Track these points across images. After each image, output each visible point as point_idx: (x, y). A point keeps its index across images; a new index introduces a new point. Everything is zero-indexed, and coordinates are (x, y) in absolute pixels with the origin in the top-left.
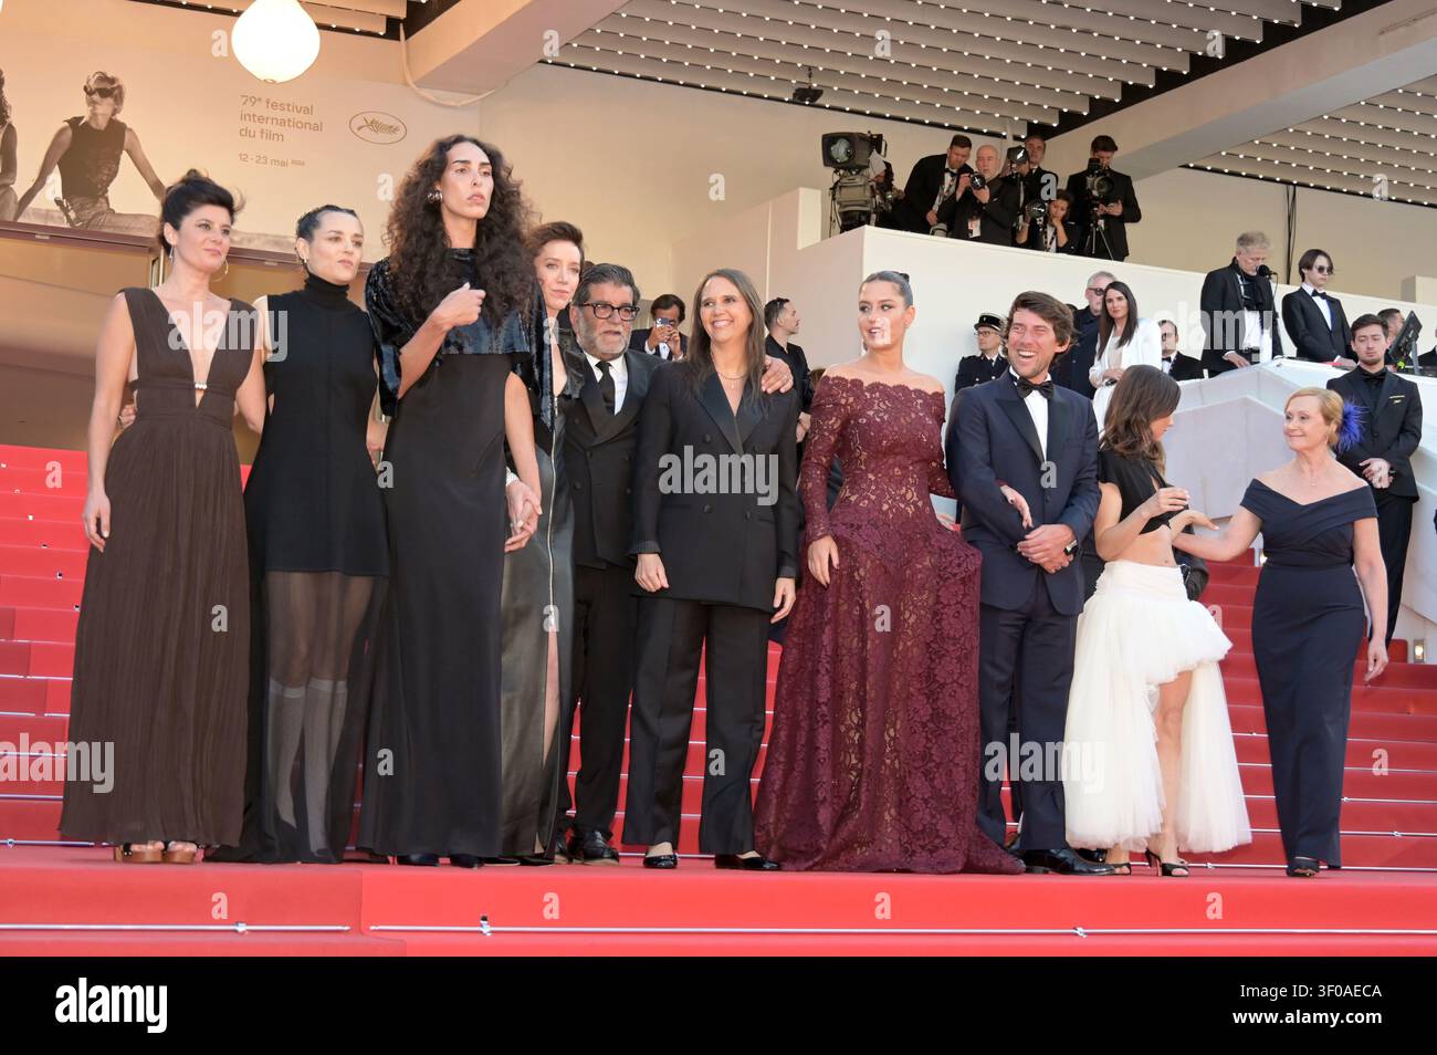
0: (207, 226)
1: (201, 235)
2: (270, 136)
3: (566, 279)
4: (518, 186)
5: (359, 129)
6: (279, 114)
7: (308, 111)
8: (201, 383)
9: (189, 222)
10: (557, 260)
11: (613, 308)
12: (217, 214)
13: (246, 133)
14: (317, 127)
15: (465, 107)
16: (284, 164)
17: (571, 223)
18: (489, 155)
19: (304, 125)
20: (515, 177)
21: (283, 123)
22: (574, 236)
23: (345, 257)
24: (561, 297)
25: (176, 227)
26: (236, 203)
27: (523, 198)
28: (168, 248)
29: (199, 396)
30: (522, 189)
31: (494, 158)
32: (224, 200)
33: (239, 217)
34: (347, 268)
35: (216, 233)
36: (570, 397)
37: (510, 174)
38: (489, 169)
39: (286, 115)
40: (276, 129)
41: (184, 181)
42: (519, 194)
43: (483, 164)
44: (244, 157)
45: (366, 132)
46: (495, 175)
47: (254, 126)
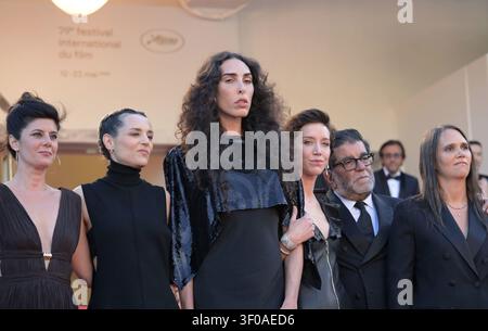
0: (39, 134)
1: (36, 141)
2: (83, 55)
3: (320, 151)
4: (271, 88)
5: (149, 43)
6: (86, 39)
7: (108, 33)
8: (47, 253)
9: (26, 133)
10: (311, 138)
11: (356, 160)
12: (46, 125)
13: (64, 55)
14: (117, 45)
15: (226, 19)
16: (94, 75)
17: (318, 108)
18: (250, 67)
19: (107, 45)
20: (270, 81)
21: (90, 44)
22: (321, 118)
23: (143, 147)
24: (318, 165)
25: (18, 137)
26: (60, 115)
27: (276, 96)
28: (14, 153)
29: (47, 263)
30: (275, 90)
31: (254, 68)
32: (50, 113)
33: (62, 124)
34: (144, 155)
35: (47, 139)
36: (335, 238)
37: (266, 79)
38: (250, 78)
39: (92, 38)
40: (85, 50)
41: (20, 102)
42: (273, 94)
43: (246, 75)
44: (64, 74)
45: (154, 45)
46: (255, 82)
47: (70, 50)
